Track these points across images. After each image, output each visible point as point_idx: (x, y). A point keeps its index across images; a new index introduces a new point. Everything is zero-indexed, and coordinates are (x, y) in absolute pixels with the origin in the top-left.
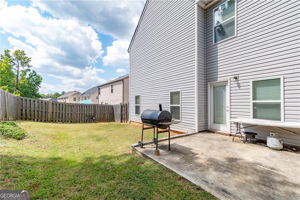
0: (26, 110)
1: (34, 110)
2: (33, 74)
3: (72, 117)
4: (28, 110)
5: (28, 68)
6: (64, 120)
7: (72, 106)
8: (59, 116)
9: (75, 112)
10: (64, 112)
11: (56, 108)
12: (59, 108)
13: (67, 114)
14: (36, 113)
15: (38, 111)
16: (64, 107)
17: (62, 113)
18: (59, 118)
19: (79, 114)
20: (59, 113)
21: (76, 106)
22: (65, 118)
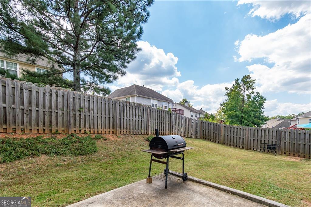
0: (206, 131)
1: (211, 132)
2: (256, 96)
3: (244, 142)
4: (207, 132)
5: (252, 91)
6: (235, 144)
7: (245, 130)
8: (230, 139)
9: (248, 136)
10: (235, 136)
11: (228, 131)
12: (231, 131)
13: (238, 138)
14: (212, 135)
15: (213, 133)
16: (236, 131)
17: (234, 137)
18: (230, 142)
19: (254, 139)
20: (231, 136)
21: (250, 130)
22: (236, 143)
